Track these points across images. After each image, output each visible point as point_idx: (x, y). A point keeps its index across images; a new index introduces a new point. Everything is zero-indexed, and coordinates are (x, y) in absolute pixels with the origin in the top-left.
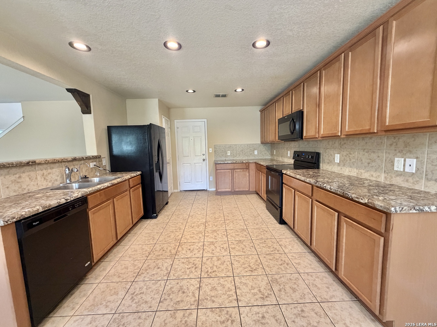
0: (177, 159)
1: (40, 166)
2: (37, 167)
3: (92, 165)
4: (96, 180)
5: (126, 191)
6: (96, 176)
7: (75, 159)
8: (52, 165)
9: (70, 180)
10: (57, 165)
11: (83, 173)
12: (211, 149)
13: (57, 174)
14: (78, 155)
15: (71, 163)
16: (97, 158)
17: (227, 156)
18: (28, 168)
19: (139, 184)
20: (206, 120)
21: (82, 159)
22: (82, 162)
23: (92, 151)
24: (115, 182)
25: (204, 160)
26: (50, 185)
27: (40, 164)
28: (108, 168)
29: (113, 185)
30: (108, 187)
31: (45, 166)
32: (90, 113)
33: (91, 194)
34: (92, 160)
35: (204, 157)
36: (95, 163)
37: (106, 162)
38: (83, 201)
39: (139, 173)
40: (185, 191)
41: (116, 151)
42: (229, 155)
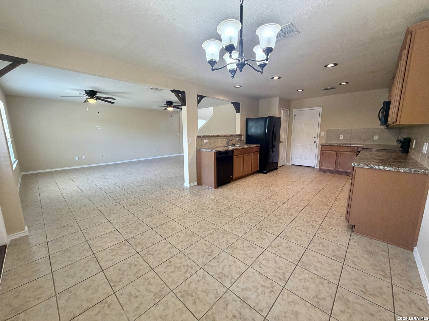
0: (292, 139)
1: (221, 138)
2: (220, 138)
3: (237, 139)
4: (238, 146)
5: (250, 153)
6: (239, 145)
7: (231, 136)
8: (224, 137)
9: (229, 144)
10: (225, 137)
11: (234, 143)
12: (323, 133)
13: (225, 141)
14: (233, 134)
15: (230, 137)
16: (240, 136)
17: (338, 140)
18: (217, 138)
19: (258, 151)
20: (321, 108)
21: (233, 136)
22: (234, 137)
23: (238, 132)
24: (245, 147)
25: (315, 142)
26: (222, 145)
27: (220, 136)
28: (245, 141)
29: (244, 148)
30: (242, 149)
31: (222, 137)
32: (239, 112)
33: (235, 150)
34: (238, 137)
35: (315, 140)
36: (239, 138)
37: (244, 138)
38: (232, 151)
39: (259, 145)
40: (295, 165)
41: (249, 133)
42: (342, 138)
